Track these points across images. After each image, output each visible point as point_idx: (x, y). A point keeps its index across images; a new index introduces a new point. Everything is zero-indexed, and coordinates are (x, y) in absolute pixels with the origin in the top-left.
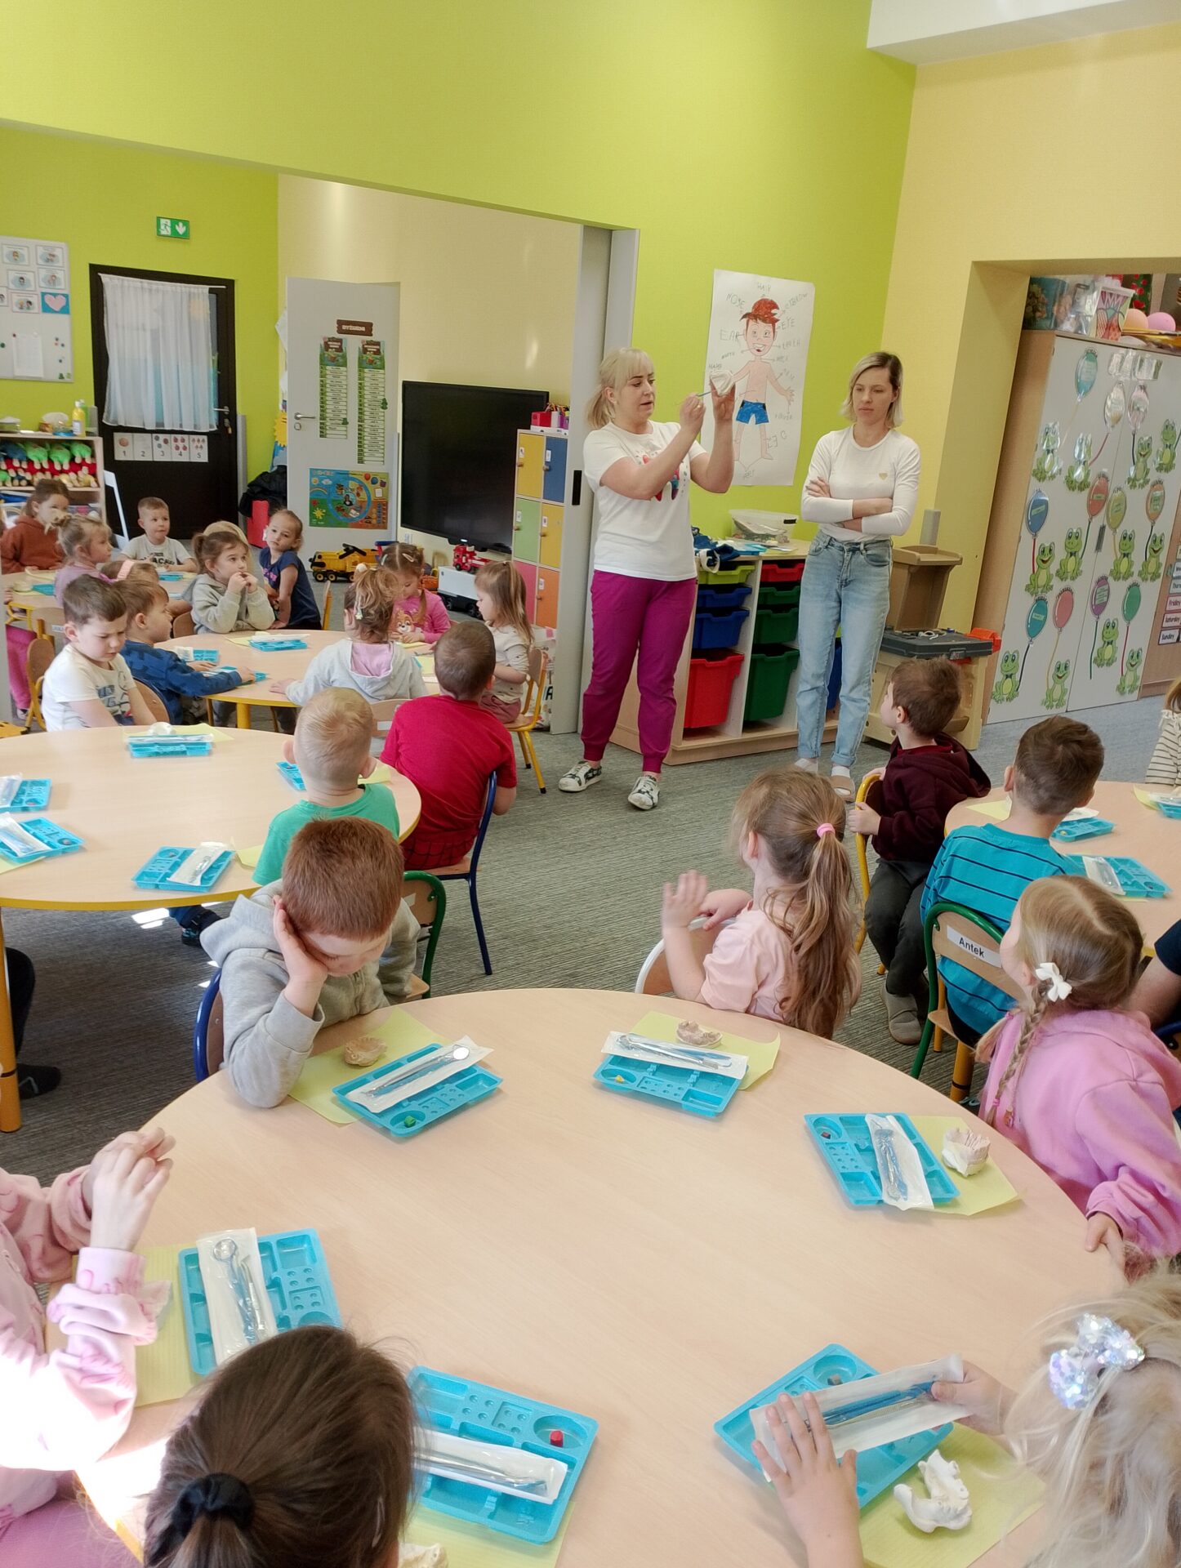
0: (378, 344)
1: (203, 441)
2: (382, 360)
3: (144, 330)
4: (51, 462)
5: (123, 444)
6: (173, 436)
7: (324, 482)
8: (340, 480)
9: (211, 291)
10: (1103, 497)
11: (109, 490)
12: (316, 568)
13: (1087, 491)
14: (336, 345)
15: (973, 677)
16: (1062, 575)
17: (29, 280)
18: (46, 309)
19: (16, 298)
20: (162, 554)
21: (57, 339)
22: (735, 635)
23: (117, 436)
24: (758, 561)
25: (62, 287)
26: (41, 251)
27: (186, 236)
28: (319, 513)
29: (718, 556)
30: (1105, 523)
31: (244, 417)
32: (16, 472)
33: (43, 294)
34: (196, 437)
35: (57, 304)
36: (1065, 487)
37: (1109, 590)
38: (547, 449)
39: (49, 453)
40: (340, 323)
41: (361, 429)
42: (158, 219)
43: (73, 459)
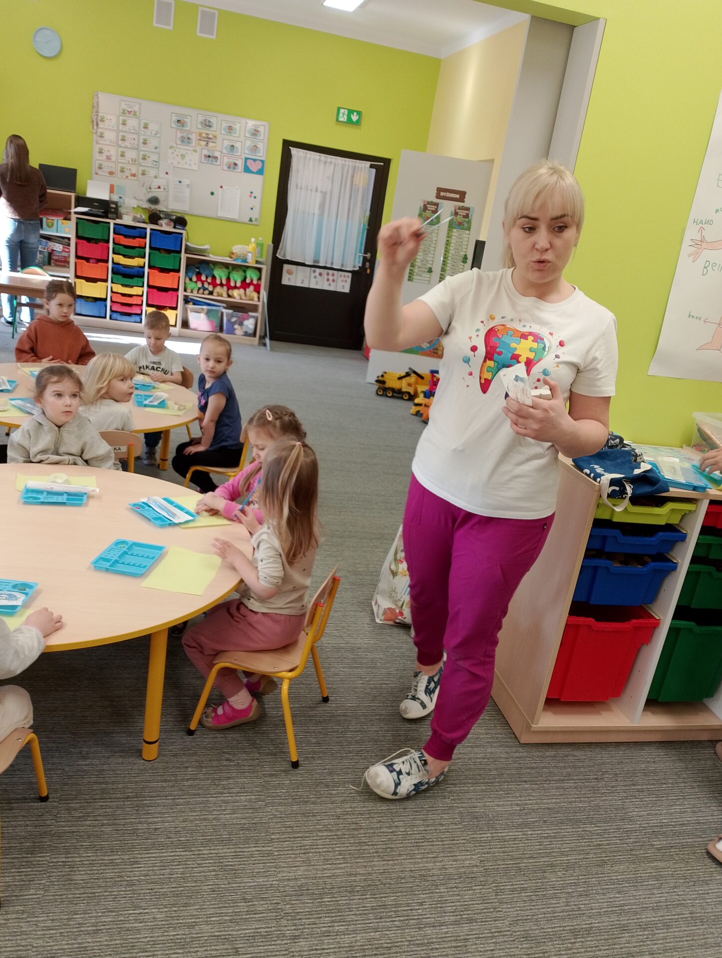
1: (348, 277)
2: (469, 223)
3: (316, 191)
4: (228, 279)
5: (290, 273)
6: (326, 271)
9: (372, 166)
14: (433, 208)
17: (237, 148)
18: (247, 170)
19: (226, 160)
21: (251, 193)
23: (286, 267)
25: (260, 155)
26: (249, 127)
27: (358, 123)
29: (629, 486)
32: (203, 284)
33: (246, 159)
34: (343, 273)
35: (255, 167)
39: (229, 273)
40: (439, 190)
42: (339, 109)
43: (245, 278)
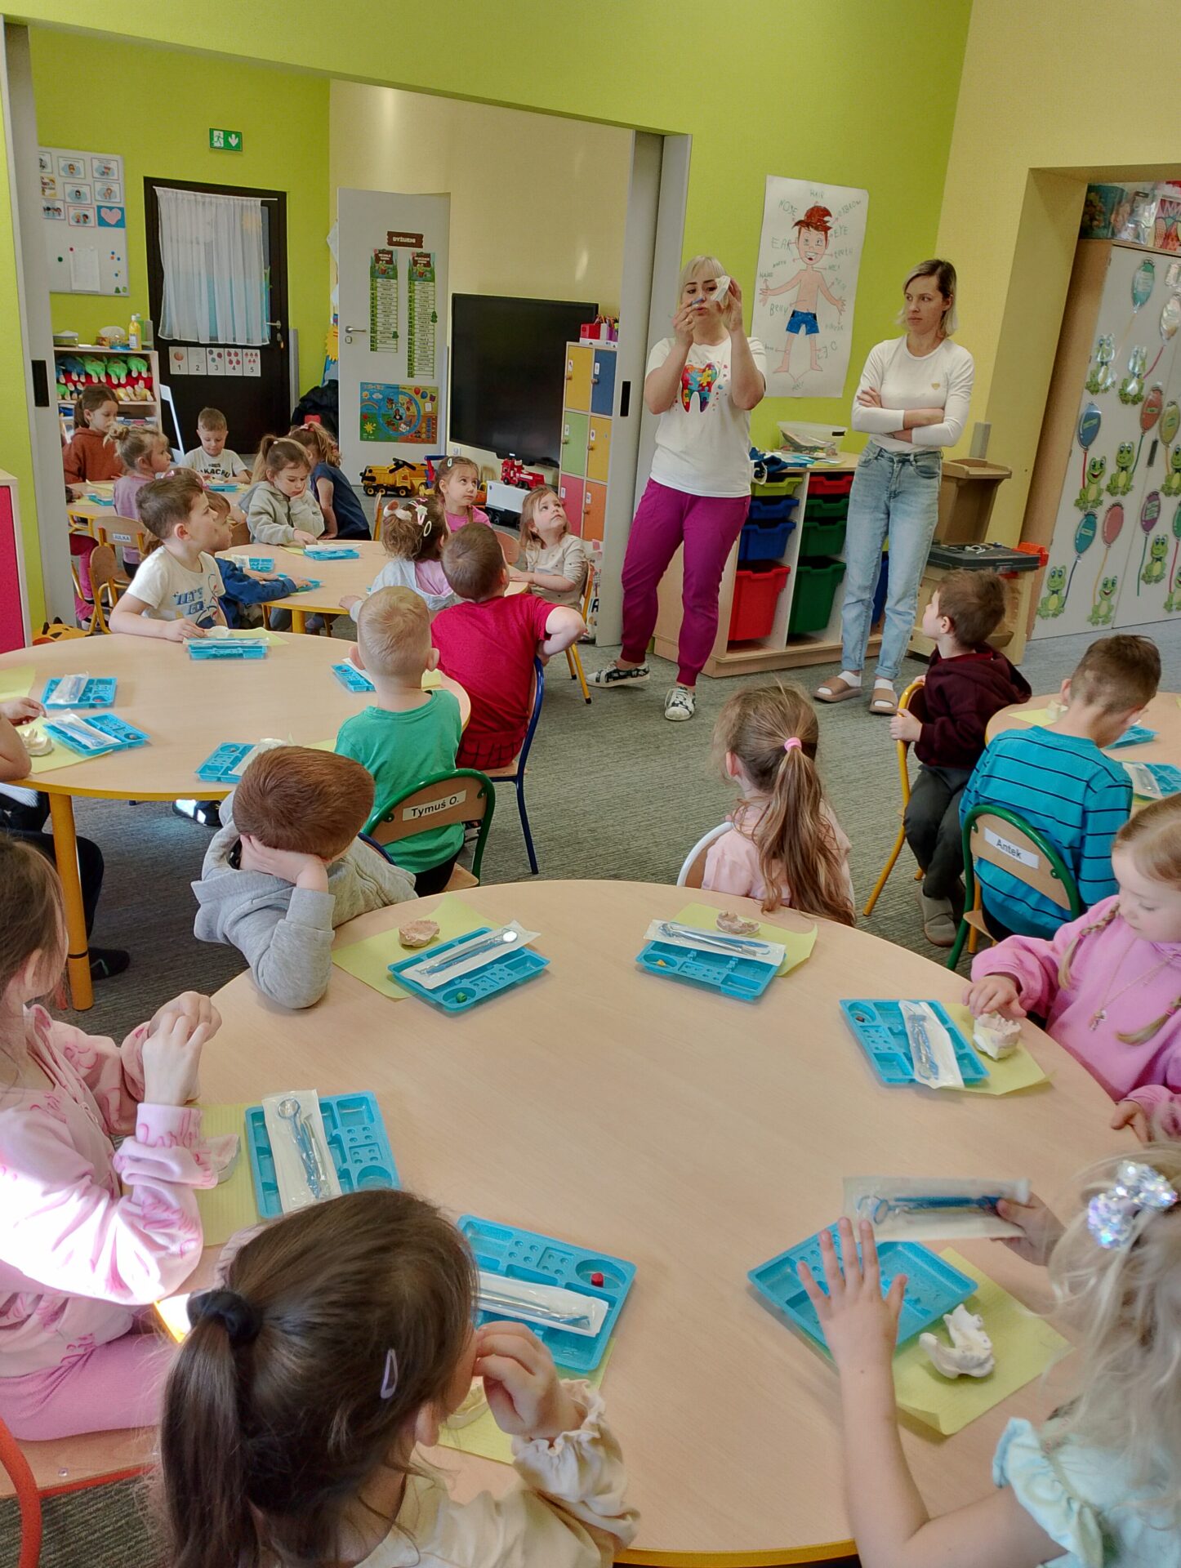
0: (428, 256)
1: (256, 355)
2: (432, 272)
3: (198, 243)
4: (108, 375)
5: (178, 357)
6: (226, 350)
7: (374, 396)
8: (391, 393)
9: (263, 203)
10: (1156, 410)
11: (165, 404)
12: (366, 482)
13: (1140, 405)
14: (386, 257)
15: (1019, 593)
16: (1112, 490)
17: (85, 194)
18: (102, 222)
19: (72, 212)
20: (219, 465)
21: (113, 253)
22: (781, 550)
23: (172, 350)
24: (805, 473)
25: (117, 201)
26: (96, 164)
27: (238, 148)
28: (369, 428)
29: (765, 467)
30: (1158, 438)
31: (296, 331)
32: (75, 386)
33: (99, 208)
34: (249, 351)
35: (112, 217)
36: (1117, 401)
37: (1159, 507)
38: (596, 362)
39: (106, 366)
40: (391, 235)
41: (411, 343)
42: (211, 131)
43: (129, 373)
